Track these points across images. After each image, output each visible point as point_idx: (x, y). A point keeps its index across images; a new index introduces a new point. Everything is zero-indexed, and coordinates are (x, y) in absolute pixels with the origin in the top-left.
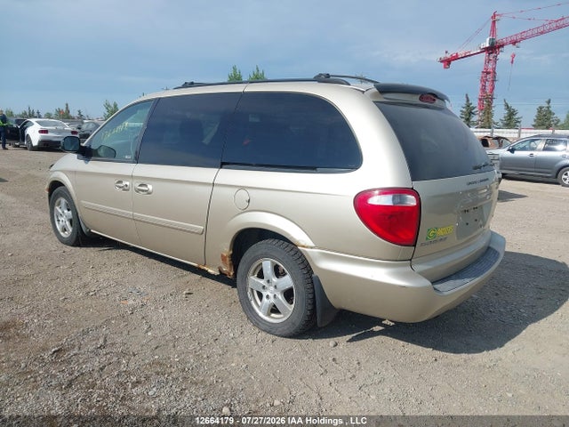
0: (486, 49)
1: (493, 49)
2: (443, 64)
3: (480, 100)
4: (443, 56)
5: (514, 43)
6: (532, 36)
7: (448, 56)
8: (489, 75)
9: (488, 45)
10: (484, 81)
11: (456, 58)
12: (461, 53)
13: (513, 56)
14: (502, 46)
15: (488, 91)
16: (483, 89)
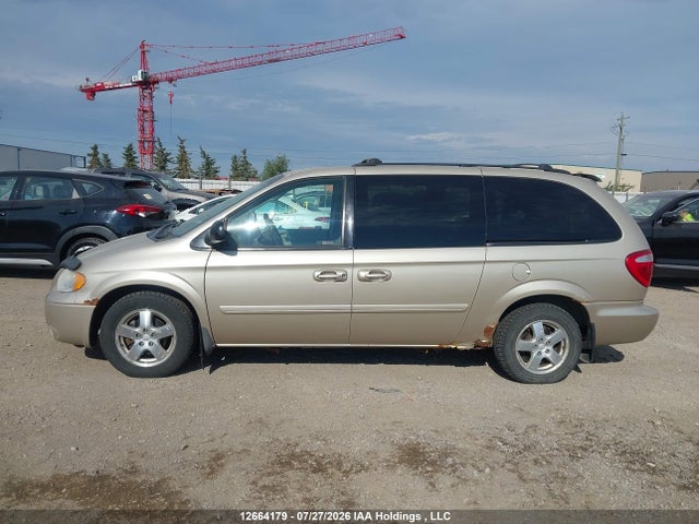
0: (138, 84)
1: (147, 84)
2: (84, 94)
3: (141, 142)
4: (84, 83)
5: (171, 80)
6: (189, 76)
7: (91, 85)
8: (146, 114)
9: (140, 79)
10: (142, 120)
11: (102, 89)
12: (108, 84)
13: (171, 96)
14: (157, 82)
15: (147, 131)
16: (143, 130)
